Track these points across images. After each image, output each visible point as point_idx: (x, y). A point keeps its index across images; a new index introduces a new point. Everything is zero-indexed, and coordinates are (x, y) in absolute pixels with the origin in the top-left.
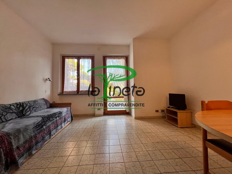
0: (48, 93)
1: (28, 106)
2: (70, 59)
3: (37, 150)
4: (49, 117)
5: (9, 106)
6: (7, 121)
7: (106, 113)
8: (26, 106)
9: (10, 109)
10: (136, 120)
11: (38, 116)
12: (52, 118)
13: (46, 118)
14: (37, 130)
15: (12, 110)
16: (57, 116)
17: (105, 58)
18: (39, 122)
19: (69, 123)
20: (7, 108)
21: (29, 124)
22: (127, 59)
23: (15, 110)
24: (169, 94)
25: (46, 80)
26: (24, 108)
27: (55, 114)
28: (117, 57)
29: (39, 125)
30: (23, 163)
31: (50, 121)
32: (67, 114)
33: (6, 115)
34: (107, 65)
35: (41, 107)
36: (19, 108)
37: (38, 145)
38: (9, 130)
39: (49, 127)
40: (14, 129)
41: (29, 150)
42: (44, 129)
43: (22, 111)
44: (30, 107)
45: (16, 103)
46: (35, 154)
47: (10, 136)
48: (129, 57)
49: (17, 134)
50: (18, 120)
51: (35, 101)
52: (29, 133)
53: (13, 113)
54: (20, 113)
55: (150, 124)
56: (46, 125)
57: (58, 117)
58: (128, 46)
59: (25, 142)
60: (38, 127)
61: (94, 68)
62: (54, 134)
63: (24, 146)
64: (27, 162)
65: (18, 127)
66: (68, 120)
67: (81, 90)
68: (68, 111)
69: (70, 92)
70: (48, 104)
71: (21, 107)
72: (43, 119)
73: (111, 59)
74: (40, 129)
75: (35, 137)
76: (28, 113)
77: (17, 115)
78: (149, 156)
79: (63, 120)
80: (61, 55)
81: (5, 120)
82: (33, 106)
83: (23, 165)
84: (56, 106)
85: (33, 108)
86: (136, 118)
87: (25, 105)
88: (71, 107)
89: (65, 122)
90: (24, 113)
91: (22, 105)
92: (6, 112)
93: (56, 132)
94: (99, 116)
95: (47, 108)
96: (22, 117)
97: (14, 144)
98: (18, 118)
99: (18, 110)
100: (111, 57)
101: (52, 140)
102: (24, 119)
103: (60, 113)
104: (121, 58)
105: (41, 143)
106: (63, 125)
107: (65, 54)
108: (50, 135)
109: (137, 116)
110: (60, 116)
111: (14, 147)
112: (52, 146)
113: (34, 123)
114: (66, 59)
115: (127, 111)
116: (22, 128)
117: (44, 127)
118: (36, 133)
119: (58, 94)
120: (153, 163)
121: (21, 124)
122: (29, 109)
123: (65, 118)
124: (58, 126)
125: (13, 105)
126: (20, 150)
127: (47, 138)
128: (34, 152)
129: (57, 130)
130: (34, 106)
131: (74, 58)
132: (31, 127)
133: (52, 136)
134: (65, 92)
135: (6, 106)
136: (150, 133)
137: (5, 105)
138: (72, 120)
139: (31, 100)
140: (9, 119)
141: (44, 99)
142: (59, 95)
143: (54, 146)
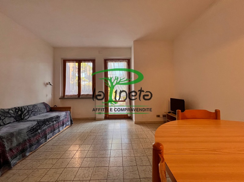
0: (50, 96)
1: (27, 110)
2: (71, 62)
3: (32, 152)
4: (45, 121)
5: (7, 111)
6: (5, 124)
7: (107, 116)
8: (25, 111)
9: (9, 113)
10: (136, 125)
11: (34, 120)
12: (48, 122)
13: (42, 122)
14: (32, 134)
15: (10, 114)
16: (53, 120)
17: (106, 62)
18: (34, 126)
19: (68, 126)
20: (5, 113)
21: (23, 128)
22: (129, 62)
23: (13, 114)
24: (171, 98)
25: (47, 84)
26: (22, 112)
27: (52, 118)
28: (119, 60)
29: (33, 129)
30: (16, 164)
31: (45, 125)
32: (66, 118)
33: (4, 119)
34: (108, 69)
35: (40, 111)
36: (18, 112)
37: (33, 148)
38: (2, 134)
39: (45, 131)
40: (7, 133)
41: (23, 152)
42: (39, 133)
43: (21, 115)
44: (28, 112)
45: (15, 108)
46: (29, 155)
47: (3, 139)
48: (131, 59)
49: (10, 138)
50: (16, 124)
51: (34, 106)
52: (23, 137)
53: (11, 117)
54: (18, 117)
55: (148, 130)
56: (42, 129)
57: (56, 121)
58: (130, 48)
59: (19, 145)
60: (32, 131)
61: (95, 72)
62: (51, 137)
63: (17, 149)
64: (21, 163)
65: (12, 130)
66: (67, 124)
67: (82, 93)
68: (67, 115)
69: (71, 96)
70: (48, 108)
71: (20, 111)
72: (39, 123)
73: (112, 62)
74: (35, 133)
75: (29, 140)
76: (26, 117)
77: (15, 119)
78: (135, 161)
79: (61, 124)
80: (62, 59)
81: (3, 124)
82: (31, 110)
83: (16, 166)
84: (56, 110)
85: (32, 112)
86: (136, 123)
87: (23, 110)
88: (70, 111)
89: (63, 125)
90: (22, 117)
91: (20, 109)
92: (4, 116)
93: (53, 135)
94: (100, 120)
95: (47, 112)
96: (21, 121)
97: (7, 147)
98: (16, 122)
99: (17, 114)
100: (113, 60)
101: (48, 143)
102: (21, 123)
103: (58, 117)
104: (122, 60)
105: (36, 146)
106: (61, 129)
107: (66, 58)
108: (45, 139)
109: (137, 121)
110: (58, 120)
111: (7, 149)
112: (46, 149)
113: (28, 127)
114: (67, 63)
115: (129, 115)
116: (15, 131)
117: (39, 131)
118: (30, 136)
119: (60, 97)
120: (137, 168)
121: (15, 128)
122: (27, 113)
123: (63, 122)
124: (54, 130)
125: (12, 109)
126: (13, 152)
127: (42, 141)
128: (27, 154)
129: (54, 133)
130: (33, 110)
131: (75, 61)
132: (25, 131)
133: (49, 139)
134: (67, 95)
135: (5, 111)
136: (145, 139)
137: (3, 110)
138: (71, 124)
139: (31, 104)
140: (7, 123)
141: (44, 103)
142: (60, 99)
143: (48, 149)
